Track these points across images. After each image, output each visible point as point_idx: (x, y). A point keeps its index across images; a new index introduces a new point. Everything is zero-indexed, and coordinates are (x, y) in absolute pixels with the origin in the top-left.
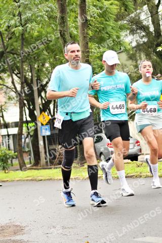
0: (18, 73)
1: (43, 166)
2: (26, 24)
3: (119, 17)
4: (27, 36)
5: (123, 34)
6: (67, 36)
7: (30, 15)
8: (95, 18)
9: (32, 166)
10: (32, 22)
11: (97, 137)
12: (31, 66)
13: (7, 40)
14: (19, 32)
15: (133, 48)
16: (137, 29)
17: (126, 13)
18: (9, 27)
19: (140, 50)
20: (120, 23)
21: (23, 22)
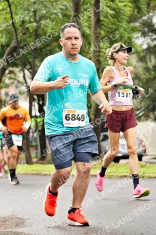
0: (30, 69)
1: (49, 161)
2: (40, 21)
3: (132, 19)
4: (40, 32)
5: (135, 36)
7: (45, 12)
8: (108, 19)
9: (39, 160)
10: (46, 19)
11: (104, 136)
13: (21, 35)
14: (33, 29)
15: (144, 50)
16: (149, 32)
17: (139, 15)
18: (23, 22)
19: (150, 53)
20: (132, 24)
21: (37, 18)
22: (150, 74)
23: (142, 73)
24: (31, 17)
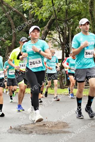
0: (60, 31)
6: (93, 13)
9: (65, 86)
10: (73, 3)
12: (68, 27)
14: (65, 9)
21: (68, 3)
24: (64, 2)
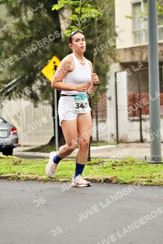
22: (25, 33)
23: (14, 31)
